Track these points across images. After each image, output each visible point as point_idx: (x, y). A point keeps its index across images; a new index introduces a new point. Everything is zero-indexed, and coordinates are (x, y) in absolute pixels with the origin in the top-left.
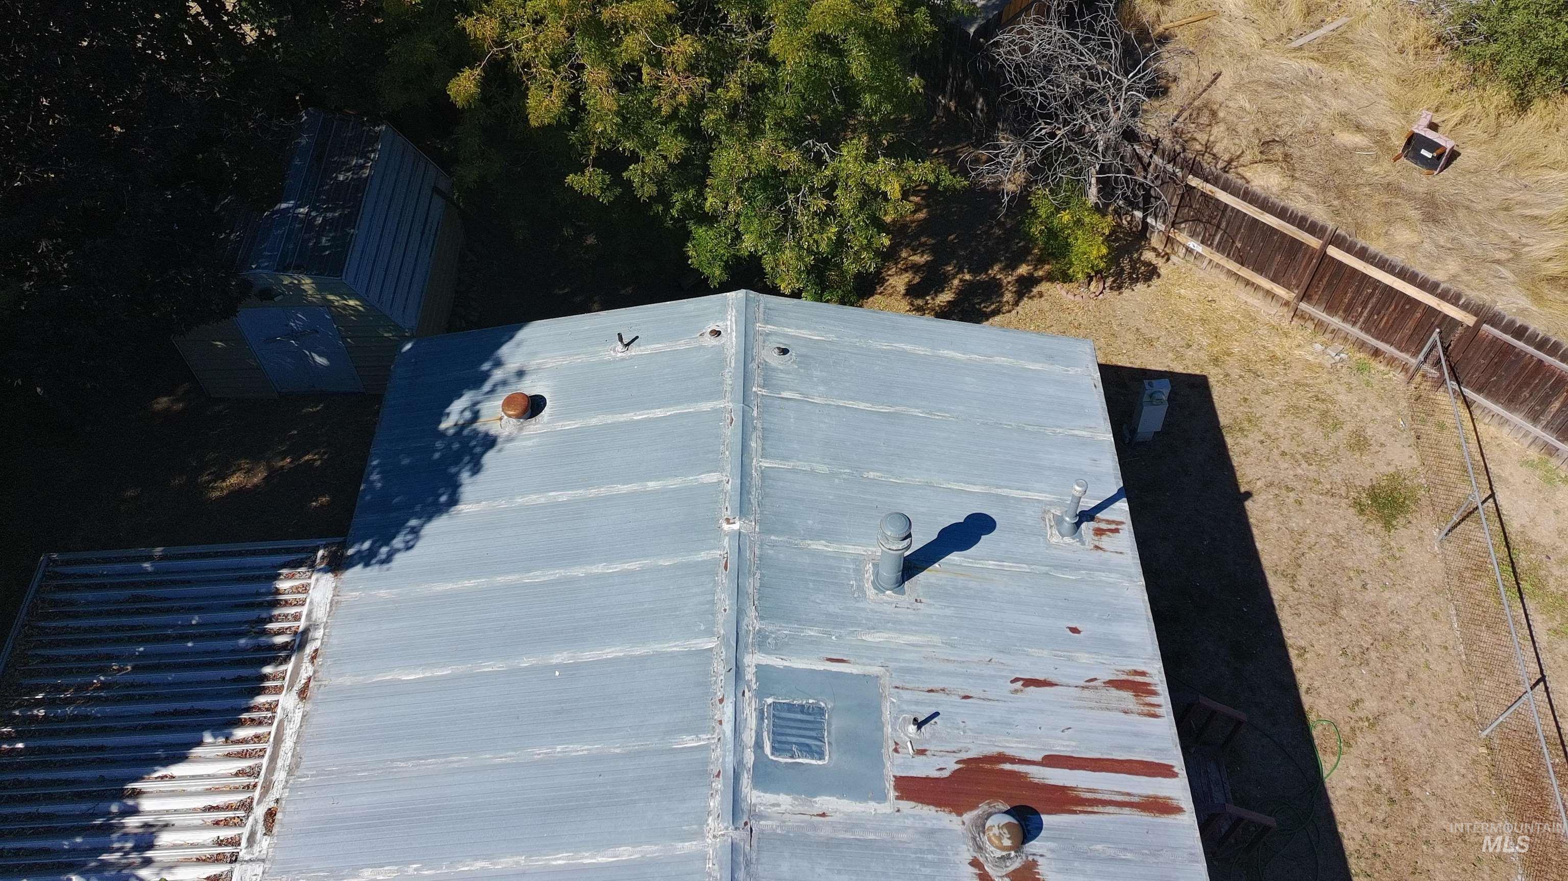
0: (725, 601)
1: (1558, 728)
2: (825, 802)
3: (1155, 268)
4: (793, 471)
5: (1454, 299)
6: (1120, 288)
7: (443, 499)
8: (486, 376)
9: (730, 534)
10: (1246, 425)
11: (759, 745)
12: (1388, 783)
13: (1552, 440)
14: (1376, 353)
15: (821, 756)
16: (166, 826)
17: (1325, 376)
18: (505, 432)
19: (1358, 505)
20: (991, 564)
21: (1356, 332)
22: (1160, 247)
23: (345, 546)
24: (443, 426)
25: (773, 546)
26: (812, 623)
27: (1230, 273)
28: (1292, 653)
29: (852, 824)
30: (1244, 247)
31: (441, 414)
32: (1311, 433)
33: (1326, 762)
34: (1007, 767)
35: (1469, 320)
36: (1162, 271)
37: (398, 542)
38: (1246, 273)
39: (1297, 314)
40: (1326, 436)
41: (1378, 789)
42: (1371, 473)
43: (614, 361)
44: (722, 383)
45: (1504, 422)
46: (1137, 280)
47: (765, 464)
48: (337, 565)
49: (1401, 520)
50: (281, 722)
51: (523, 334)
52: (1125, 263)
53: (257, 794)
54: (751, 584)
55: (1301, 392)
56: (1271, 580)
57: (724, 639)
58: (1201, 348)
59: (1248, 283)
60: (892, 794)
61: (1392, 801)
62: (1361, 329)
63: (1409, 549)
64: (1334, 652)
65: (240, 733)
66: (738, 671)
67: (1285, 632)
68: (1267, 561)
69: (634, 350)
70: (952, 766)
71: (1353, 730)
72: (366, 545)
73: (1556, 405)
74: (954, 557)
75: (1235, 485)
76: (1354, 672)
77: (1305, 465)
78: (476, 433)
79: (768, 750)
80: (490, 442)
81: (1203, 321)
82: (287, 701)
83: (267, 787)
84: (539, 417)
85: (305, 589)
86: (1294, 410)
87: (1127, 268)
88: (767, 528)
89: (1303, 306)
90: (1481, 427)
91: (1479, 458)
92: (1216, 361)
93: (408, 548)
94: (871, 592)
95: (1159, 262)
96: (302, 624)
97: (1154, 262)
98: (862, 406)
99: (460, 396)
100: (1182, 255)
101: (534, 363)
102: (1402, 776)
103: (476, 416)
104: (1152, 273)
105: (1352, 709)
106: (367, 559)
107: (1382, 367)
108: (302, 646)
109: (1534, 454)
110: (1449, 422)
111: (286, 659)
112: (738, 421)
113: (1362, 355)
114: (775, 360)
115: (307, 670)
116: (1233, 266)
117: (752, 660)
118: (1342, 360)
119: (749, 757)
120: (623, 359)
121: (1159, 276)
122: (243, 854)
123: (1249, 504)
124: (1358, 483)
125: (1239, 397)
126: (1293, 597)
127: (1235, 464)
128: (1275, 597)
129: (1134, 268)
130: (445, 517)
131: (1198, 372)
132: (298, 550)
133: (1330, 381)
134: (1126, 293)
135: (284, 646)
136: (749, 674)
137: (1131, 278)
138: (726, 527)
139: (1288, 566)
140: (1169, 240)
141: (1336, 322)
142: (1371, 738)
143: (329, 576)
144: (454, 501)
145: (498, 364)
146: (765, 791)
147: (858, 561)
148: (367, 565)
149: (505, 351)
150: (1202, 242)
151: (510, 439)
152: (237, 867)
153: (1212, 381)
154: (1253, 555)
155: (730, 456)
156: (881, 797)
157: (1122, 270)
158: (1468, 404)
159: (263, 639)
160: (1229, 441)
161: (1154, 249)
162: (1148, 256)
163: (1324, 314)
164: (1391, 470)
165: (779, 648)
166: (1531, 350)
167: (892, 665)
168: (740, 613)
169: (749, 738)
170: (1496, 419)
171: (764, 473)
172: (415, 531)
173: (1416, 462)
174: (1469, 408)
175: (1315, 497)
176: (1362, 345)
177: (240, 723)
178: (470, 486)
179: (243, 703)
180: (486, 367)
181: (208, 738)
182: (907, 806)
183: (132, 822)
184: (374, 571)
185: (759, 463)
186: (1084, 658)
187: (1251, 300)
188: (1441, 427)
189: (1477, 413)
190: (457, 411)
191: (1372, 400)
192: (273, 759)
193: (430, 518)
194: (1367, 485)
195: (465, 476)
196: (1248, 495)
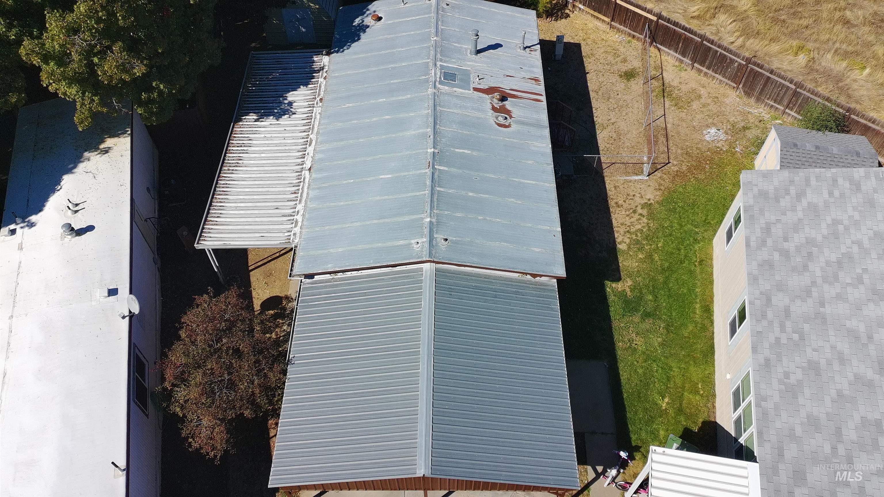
0: (432, 53)
1: (666, 126)
2: (455, 89)
3: (569, 15)
4: (450, 29)
5: (649, 12)
6: (557, 20)
7: (356, 39)
8: (365, 13)
9: (434, 40)
10: (590, 56)
11: (440, 78)
12: (614, 136)
13: (680, 57)
14: (634, 37)
15: (455, 81)
16: (295, 102)
17: (617, 44)
18: (372, 24)
19: (621, 76)
20: (500, 53)
21: (627, 30)
22: (571, 9)
23: (331, 50)
24: (354, 24)
25: (444, 43)
26: (454, 59)
27: (592, 15)
28: (594, 109)
29: (462, 93)
30: (595, 4)
31: (353, 22)
32: (610, 58)
33: (598, 132)
34: (501, 89)
35: (655, 18)
36: (571, 16)
37: (345, 48)
38: (596, 14)
39: (611, 27)
40: (615, 59)
41: (612, 137)
42: (626, 68)
43: (401, 8)
44: (431, 11)
45: (669, 54)
46: (563, 18)
47: (442, 27)
48: (328, 54)
49: (633, 79)
50: (320, 84)
51: (373, 3)
52: (559, 13)
53: (317, 96)
54: (439, 50)
55: (609, 48)
56: (591, 93)
57: (432, 60)
58: (580, 36)
59: (597, 18)
60: (472, 90)
61: (615, 140)
62: (629, 29)
63: (633, 86)
64: (606, 108)
65: (310, 86)
66: (435, 65)
67: (592, 105)
68: (590, 89)
69: (406, 5)
70: (487, 87)
71: (607, 125)
72: (337, 49)
73: (681, 45)
74: (491, 51)
75: (585, 71)
76: (611, 113)
77: (606, 66)
78: (363, 25)
79: (442, 79)
80: (368, 27)
81: (582, 30)
82: (321, 80)
83: (319, 95)
84: (381, 21)
85: (322, 60)
86: (606, 52)
87: (560, 15)
88: (443, 40)
89: (613, 23)
90: (662, 57)
91: (660, 65)
92: (584, 40)
93: (348, 49)
94: (469, 55)
95: (570, 13)
96: (322, 66)
97: (569, 13)
98: (469, 19)
99: (358, 18)
100: (578, 11)
101: (378, 9)
102: (619, 134)
103: (363, 21)
104: (568, 16)
105: (608, 121)
106: (337, 52)
107: (636, 42)
108: (323, 69)
109: (677, 64)
110: (653, 55)
111: (319, 72)
112: (435, 18)
113: (630, 38)
114: (445, 6)
115: (325, 74)
116: (592, 12)
117: (439, 63)
118: (623, 40)
119: (438, 79)
120: (403, 7)
121: (570, 17)
122: (315, 105)
123: (588, 75)
124: (621, 70)
125: (590, 49)
126: (597, 97)
127: (585, 66)
128: (591, 97)
129: (562, 15)
130: (357, 42)
131: (578, 42)
132: (318, 52)
133: (619, 45)
134: (559, 22)
135: (318, 70)
136: (438, 66)
137: (561, 17)
138: (432, 39)
139: (597, 89)
140: (574, 6)
141: (622, 27)
142: (613, 126)
143: (327, 56)
144: (359, 39)
145: (368, 10)
146: (442, 85)
147: (466, 49)
148: (337, 53)
149: (369, 7)
150: (583, 5)
151: (373, 26)
152: (314, 108)
153: (582, 45)
154: (587, 87)
155: (433, 26)
156: (470, 90)
157: (558, 15)
158: (659, 50)
159: (312, 69)
160: (584, 60)
161: (569, 10)
162: (567, 11)
163: (619, 25)
164: (633, 67)
165: (445, 62)
166: (672, 26)
167: (473, 69)
168: (436, 55)
169: (438, 76)
170: (667, 53)
171: (442, 29)
172: (350, 46)
173: (640, 65)
174: (659, 51)
175: (608, 74)
176: (630, 35)
177: (310, 84)
178: (362, 36)
179: (309, 80)
180: (365, 10)
181: (302, 87)
182: (475, 92)
183: (286, 102)
184: (339, 54)
185: (440, 27)
186: (523, 73)
187: (598, 24)
188: (650, 57)
189: (662, 53)
190: (357, 21)
191: (631, 50)
192: (320, 90)
193: (353, 43)
194: (624, 71)
195: (361, 34)
196: (588, 73)
